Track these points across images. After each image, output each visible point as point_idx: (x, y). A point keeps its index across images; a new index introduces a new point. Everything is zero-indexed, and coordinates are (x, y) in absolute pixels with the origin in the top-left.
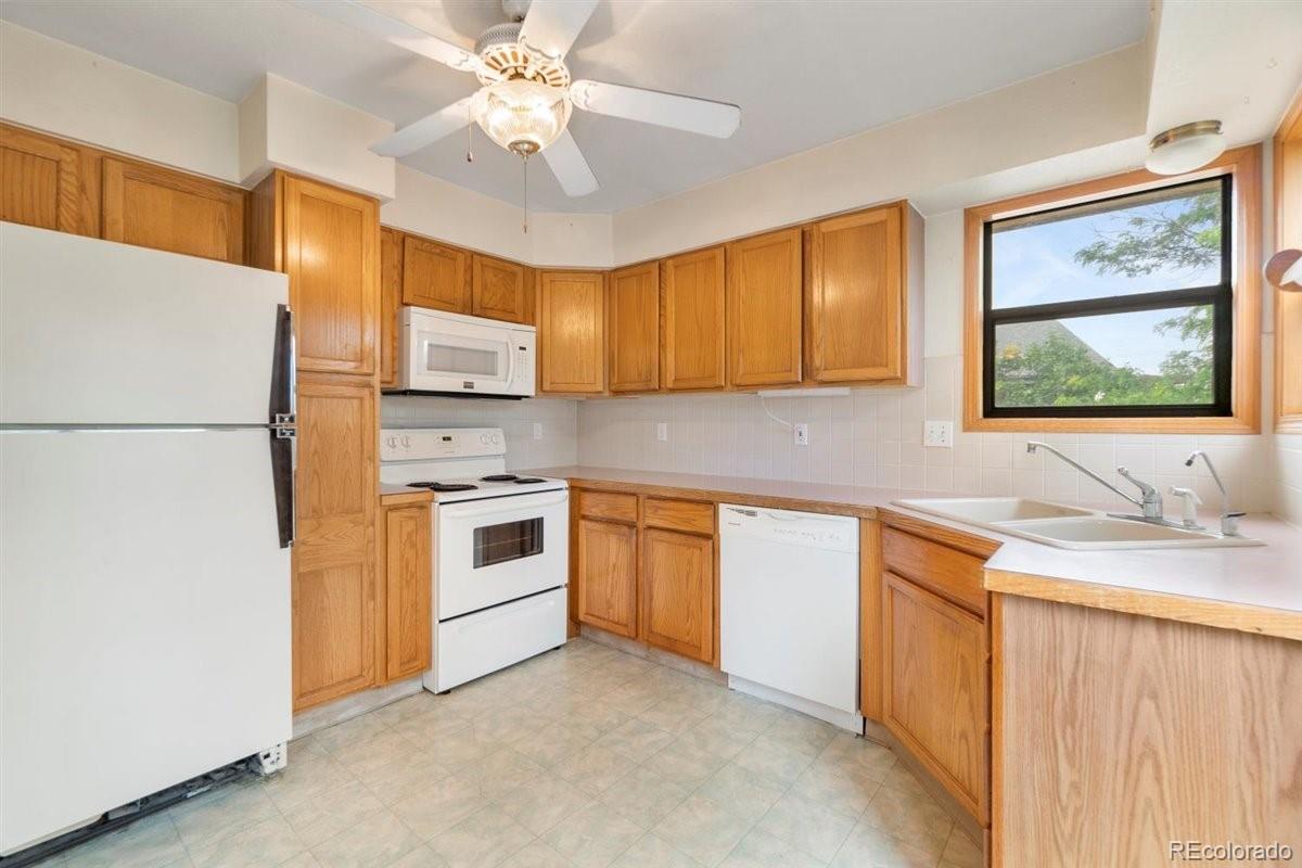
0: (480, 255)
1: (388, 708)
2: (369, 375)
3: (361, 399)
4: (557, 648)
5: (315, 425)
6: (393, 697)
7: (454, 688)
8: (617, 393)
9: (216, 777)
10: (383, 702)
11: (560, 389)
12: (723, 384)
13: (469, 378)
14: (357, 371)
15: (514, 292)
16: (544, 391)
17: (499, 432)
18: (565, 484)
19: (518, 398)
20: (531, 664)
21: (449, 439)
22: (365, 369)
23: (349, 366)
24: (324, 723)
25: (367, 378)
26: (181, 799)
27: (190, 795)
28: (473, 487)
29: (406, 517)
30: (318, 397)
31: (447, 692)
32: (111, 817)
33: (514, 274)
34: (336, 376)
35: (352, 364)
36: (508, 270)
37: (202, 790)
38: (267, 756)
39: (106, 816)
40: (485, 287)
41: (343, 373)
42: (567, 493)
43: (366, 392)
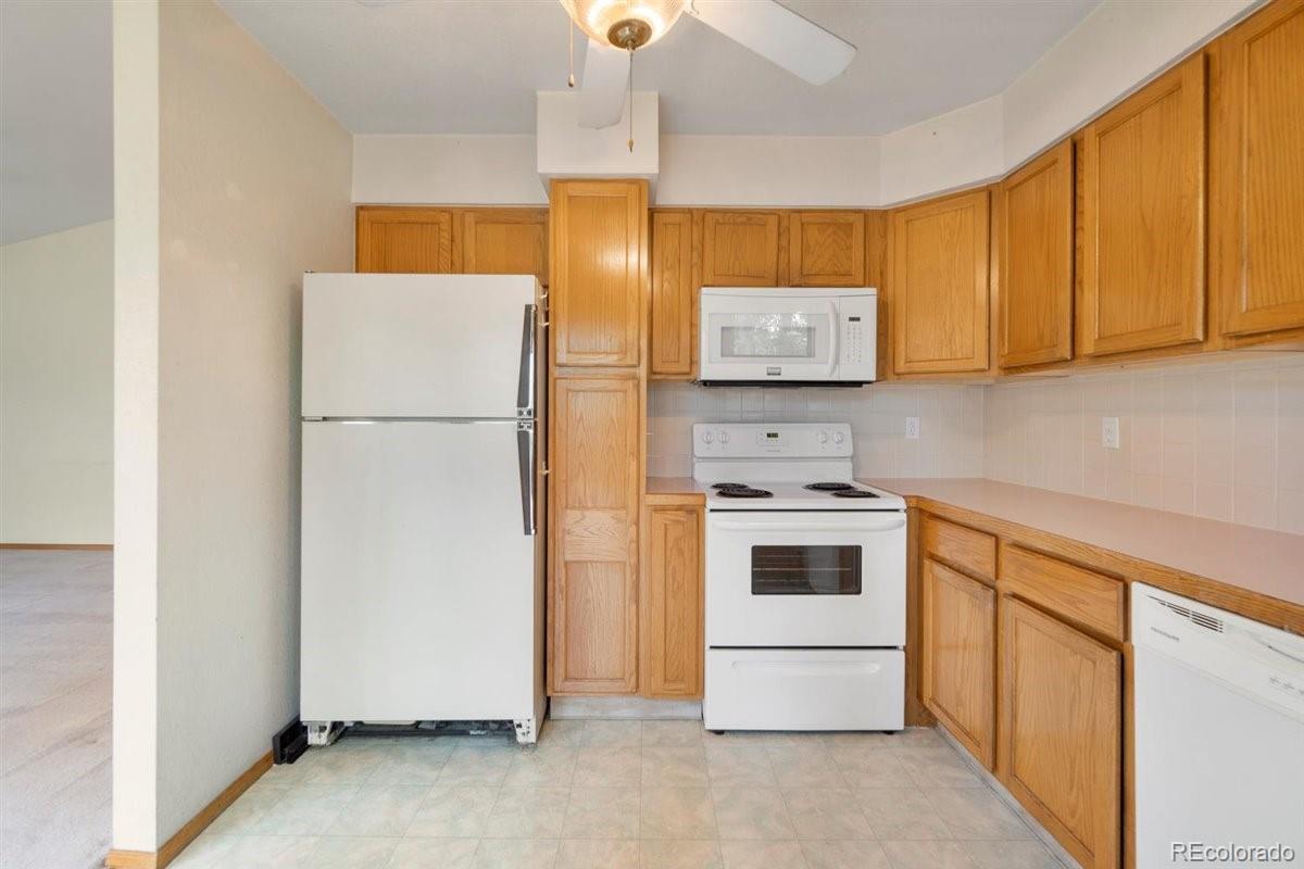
0: (799, 211)
1: (658, 723)
2: (634, 366)
3: (625, 392)
4: (890, 733)
5: (581, 417)
6: (667, 713)
7: (729, 731)
8: (1011, 369)
9: (492, 726)
10: (655, 715)
11: (917, 370)
12: (1200, 337)
13: (774, 364)
14: (622, 363)
15: (849, 248)
16: (898, 374)
17: (846, 429)
18: (901, 504)
19: (859, 384)
20: (837, 739)
21: (775, 435)
22: (629, 361)
23: (612, 359)
24: (597, 714)
25: (632, 370)
26: (464, 733)
27: (472, 732)
28: (767, 494)
29: (674, 521)
30: (583, 391)
31: (720, 733)
32: (420, 726)
33: (850, 225)
34: (601, 370)
35: (615, 357)
36: (836, 222)
37: (479, 732)
38: (519, 726)
39: (419, 723)
40: (804, 250)
41: (606, 366)
42: (903, 516)
43: (630, 384)
